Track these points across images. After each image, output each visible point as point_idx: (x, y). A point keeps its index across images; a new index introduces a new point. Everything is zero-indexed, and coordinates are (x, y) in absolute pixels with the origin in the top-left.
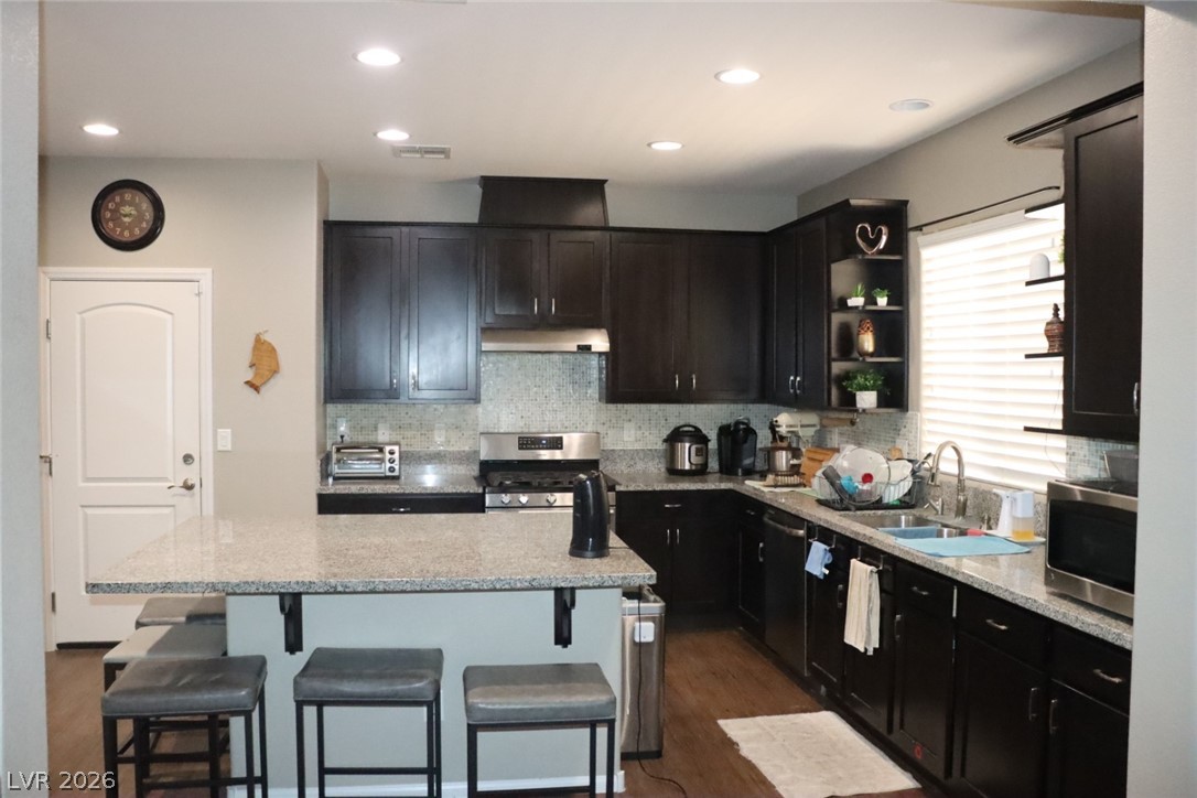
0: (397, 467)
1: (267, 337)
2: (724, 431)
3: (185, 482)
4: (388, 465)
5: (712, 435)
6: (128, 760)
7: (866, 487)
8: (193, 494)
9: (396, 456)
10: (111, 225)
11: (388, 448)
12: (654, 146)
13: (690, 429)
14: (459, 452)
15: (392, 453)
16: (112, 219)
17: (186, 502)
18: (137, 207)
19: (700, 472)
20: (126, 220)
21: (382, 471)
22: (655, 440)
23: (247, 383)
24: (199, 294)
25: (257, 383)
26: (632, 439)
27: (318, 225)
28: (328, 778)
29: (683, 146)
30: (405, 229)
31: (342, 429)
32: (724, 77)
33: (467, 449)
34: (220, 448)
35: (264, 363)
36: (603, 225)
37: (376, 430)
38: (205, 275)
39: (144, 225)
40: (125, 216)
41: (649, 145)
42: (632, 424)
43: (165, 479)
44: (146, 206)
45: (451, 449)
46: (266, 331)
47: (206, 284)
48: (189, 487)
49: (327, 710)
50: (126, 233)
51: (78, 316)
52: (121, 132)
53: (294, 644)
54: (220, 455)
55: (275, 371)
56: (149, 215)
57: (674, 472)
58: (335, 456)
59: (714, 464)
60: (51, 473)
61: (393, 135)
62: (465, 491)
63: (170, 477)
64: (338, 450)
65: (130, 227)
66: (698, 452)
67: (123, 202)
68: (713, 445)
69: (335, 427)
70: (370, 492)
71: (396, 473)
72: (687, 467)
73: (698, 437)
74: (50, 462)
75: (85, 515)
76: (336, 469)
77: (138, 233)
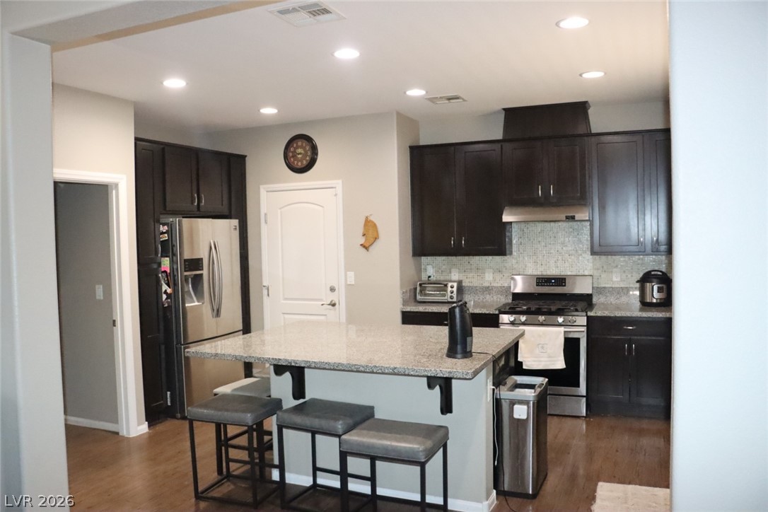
0: (455, 296)
1: (372, 218)
3: (331, 302)
4: (450, 295)
8: (335, 310)
9: (455, 289)
10: (292, 160)
11: (450, 284)
12: (584, 75)
13: (659, 273)
14: (500, 287)
15: (452, 287)
16: (293, 157)
17: (331, 312)
18: (304, 149)
20: (300, 156)
21: (446, 298)
22: (633, 281)
23: (361, 245)
24: (336, 195)
25: (367, 246)
26: (619, 279)
27: (399, 148)
29: (605, 74)
30: (457, 147)
31: (431, 272)
32: (562, 24)
33: (504, 285)
34: (349, 283)
35: (370, 234)
36: (587, 132)
37: (450, 273)
38: (338, 183)
39: (308, 159)
40: (299, 154)
41: (581, 75)
42: (619, 270)
43: (321, 300)
44: (308, 148)
45: (495, 285)
46: (371, 215)
47: (339, 190)
48: (334, 305)
50: (300, 164)
51: (279, 211)
52: (279, 111)
53: (299, 394)
54: (348, 286)
55: (376, 239)
56: (310, 153)
57: (645, 304)
58: (418, 290)
60: (268, 295)
61: (416, 92)
62: (487, 312)
63: (323, 298)
64: (420, 285)
65: (301, 160)
66: (660, 290)
67: (298, 147)
69: (424, 270)
70: (430, 311)
71: (454, 300)
72: (654, 301)
73: (664, 279)
74: (268, 289)
75: (284, 318)
76: (419, 297)
77: (305, 163)
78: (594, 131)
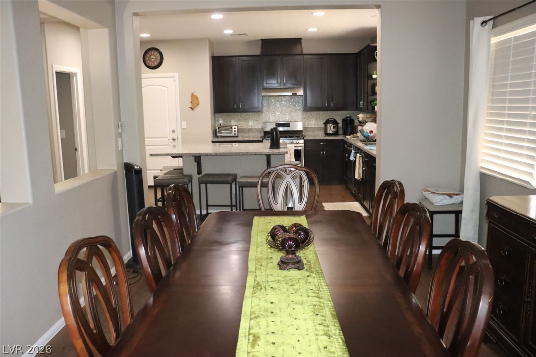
0: (237, 133)
1: (195, 94)
2: (343, 121)
4: (234, 132)
5: (340, 122)
6: (160, 201)
7: (371, 135)
8: (175, 142)
9: (236, 130)
10: (148, 61)
11: (234, 127)
12: (309, 30)
13: (332, 120)
14: (257, 128)
15: (235, 128)
18: (155, 56)
19: (336, 134)
20: (153, 60)
21: (232, 134)
22: (321, 124)
23: (190, 108)
24: (175, 81)
25: (193, 108)
26: (314, 124)
27: (209, 57)
28: (209, 207)
30: (237, 58)
31: (221, 122)
33: (260, 127)
34: (183, 127)
35: (194, 102)
36: (301, 53)
37: (231, 122)
38: (176, 75)
39: (158, 61)
41: (307, 29)
42: (313, 119)
43: (167, 137)
44: (158, 55)
45: (255, 127)
46: (195, 92)
47: (177, 78)
48: (174, 139)
49: (208, 185)
50: (153, 64)
52: (150, 36)
53: (199, 172)
54: (182, 129)
55: (198, 104)
56: (159, 58)
57: (327, 134)
58: (217, 130)
59: (341, 132)
61: (228, 31)
62: (256, 140)
63: (168, 136)
64: (219, 128)
65: (154, 62)
66: (334, 127)
67: (151, 55)
68: (340, 125)
69: (218, 121)
70: (228, 140)
71: (237, 135)
72: (331, 132)
73: (335, 123)
76: (218, 134)
77: (156, 64)
78: (304, 53)
